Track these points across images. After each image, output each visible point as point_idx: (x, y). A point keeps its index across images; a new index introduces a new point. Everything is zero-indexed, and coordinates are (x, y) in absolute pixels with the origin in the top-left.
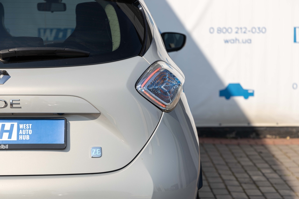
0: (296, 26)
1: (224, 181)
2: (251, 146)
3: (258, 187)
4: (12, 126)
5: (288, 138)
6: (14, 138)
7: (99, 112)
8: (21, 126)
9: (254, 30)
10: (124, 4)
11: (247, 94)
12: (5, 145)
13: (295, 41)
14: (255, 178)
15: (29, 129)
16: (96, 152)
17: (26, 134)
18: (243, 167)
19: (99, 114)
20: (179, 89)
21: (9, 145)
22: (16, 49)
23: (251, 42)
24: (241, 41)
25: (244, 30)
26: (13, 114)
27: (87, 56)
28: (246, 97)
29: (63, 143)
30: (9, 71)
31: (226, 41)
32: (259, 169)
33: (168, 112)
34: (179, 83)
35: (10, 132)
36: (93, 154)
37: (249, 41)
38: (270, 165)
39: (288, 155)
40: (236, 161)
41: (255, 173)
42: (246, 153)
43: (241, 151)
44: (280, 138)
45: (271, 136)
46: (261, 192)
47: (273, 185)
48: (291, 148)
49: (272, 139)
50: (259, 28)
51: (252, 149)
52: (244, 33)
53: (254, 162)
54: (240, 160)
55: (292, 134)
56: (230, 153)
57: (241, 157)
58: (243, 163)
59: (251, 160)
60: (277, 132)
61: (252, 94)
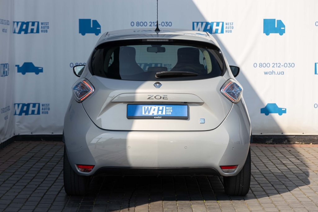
0: (316, 62)
1: (263, 163)
2: (284, 147)
3: (286, 166)
4: (163, 108)
5: (311, 144)
6: (164, 113)
7: (203, 102)
8: (167, 108)
9: (286, 65)
10: (212, 50)
11: (281, 112)
12: (160, 116)
13: (316, 73)
14: (284, 162)
15: (171, 109)
16: (202, 121)
17: (169, 112)
18: (276, 157)
19: (204, 103)
20: (241, 93)
21: (162, 117)
22: (164, 72)
23: (283, 74)
24: (276, 73)
25: (278, 65)
26: (162, 102)
27: (196, 76)
28: (280, 114)
29: (187, 116)
30: (160, 82)
31: (266, 73)
32: (287, 158)
33: (235, 103)
34: (241, 90)
35: (162, 110)
36: (201, 122)
37: (282, 73)
38: (295, 157)
39: (309, 152)
40: (272, 155)
41: (285, 160)
42: (279, 151)
43: (276, 150)
44: (305, 144)
45: (298, 143)
46: (288, 168)
47: (295, 165)
48: (312, 149)
49: (299, 145)
50: (290, 63)
51: (284, 149)
52: (279, 67)
53: (285, 155)
54: (275, 154)
55: (314, 141)
56: (268, 151)
57: (276, 153)
58: (276, 156)
59: (282, 154)
60: (303, 140)
61: (285, 112)
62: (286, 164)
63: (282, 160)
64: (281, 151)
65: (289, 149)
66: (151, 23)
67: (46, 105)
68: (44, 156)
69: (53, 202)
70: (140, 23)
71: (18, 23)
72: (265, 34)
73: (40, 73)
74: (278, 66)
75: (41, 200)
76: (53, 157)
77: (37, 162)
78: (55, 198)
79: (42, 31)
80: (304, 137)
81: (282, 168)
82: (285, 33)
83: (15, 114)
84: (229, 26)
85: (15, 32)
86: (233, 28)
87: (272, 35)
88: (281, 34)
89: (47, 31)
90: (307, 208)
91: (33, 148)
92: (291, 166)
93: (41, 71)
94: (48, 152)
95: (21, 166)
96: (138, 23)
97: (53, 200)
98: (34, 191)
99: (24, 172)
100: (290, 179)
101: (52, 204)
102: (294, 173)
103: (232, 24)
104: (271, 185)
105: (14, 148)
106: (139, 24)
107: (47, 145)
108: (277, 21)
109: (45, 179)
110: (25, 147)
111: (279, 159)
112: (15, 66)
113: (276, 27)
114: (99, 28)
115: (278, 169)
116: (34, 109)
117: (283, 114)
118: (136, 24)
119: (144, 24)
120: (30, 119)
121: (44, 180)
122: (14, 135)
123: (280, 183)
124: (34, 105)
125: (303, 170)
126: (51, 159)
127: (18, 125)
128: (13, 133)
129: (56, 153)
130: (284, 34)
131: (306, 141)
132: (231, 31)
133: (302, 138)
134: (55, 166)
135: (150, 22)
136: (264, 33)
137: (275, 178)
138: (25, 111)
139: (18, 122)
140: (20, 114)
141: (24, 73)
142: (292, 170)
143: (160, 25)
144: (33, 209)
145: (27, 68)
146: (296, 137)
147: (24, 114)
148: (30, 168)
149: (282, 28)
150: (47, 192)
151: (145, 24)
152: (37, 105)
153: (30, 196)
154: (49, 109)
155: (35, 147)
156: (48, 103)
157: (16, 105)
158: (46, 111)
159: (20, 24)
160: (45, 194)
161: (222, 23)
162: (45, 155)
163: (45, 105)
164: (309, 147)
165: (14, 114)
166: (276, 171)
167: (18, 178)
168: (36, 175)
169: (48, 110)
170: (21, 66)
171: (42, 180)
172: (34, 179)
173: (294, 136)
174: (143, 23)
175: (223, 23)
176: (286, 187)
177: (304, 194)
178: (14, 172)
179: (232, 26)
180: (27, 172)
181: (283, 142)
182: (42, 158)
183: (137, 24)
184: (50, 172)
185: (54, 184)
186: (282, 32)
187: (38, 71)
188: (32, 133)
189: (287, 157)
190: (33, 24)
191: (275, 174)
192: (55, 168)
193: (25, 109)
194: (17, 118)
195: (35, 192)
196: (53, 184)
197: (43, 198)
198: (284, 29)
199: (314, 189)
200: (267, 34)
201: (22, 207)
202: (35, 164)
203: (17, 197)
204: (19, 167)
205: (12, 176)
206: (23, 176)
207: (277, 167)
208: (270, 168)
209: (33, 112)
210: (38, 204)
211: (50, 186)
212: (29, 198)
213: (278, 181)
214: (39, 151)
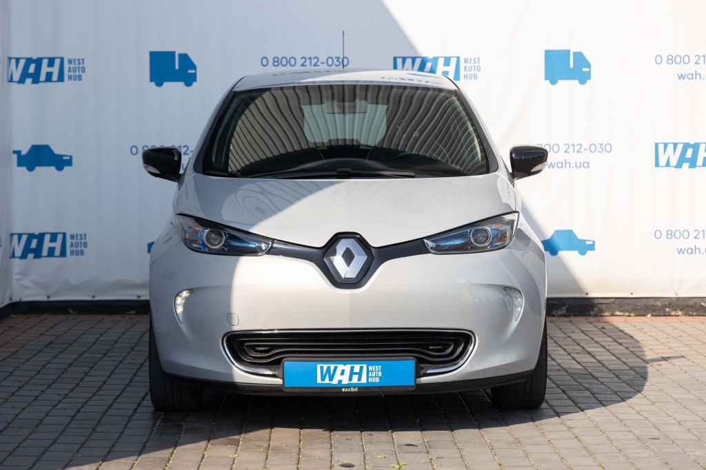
5: (649, 315)
9: (593, 148)
11: (584, 247)
13: (657, 164)
18: (574, 340)
23: (588, 167)
24: (573, 164)
25: (577, 148)
28: (583, 253)
31: (551, 166)
37: (586, 165)
38: (614, 339)
39: (643, 330)
40: (565, 336)
41: (591, 345)
42: (580, 329)
43: (574, 327)
44: (636, 316)
45: (622, 314)
46: (597, 360)
47: (613, 355)
48: (650, 325)
49: (623, 317)
50: (602, 144)
51: (590, 325)
52: (578, 152)
53: (592, 336)
54: (570, 334)
55: (654, 310)
56: (557, 329)
57: (573, 332)
58: (574, 338)
59: (587, 335)
60: (631, 307)
61: (592, 247)
62: (594, 354)
63: (585, 346)
64: (584, 329)
65: (600, 325)
66: (304, 60)
67: (79, 236)
68: (75, 341)
69: (97, 426)
70: (280, 58)
71: (18, 60)
72: (548, 81)
73: (66, 168)
74: (576, 150)
75: (70, 422)
76: (94, 343)
77: (60, 353)
78: (101, 419)
79: (70, 78)
80: (634, 300)
81: (584, 360)
82: (590, 79)
83: (13, 256)
84: (470, 65)
85: (11, 81)
86: (479, 69)
87: (562, 83)
88: (583, 82)
89: (80, 78)
90: (635, 432)
91: (51, 328)
92: (605, 357)
93: (69, 163)
94: (83, 334)
95: (25, 360)
96: (276, 60)
97: (96, 422)
98: (55, 406)
99: (33, 370)
100: (602, 380)
101: (94, 429)
102: (611, 368)
103: (477, 60)
104: (561, 391)
105: (10, 327)
106: (279, 61)
107: (82, 320)
108: (574, 53)
109: (78, 384)
110: (34, 326)
111: (578, 344)
112: (12, 152)
113: (572, 66)
114: (193, 71)
115: (577, 362)
116: (52, 245)
117: (589, 252)
118: (272, 61)
119: (289, 61)
120: (45, 266)
121: (76, 387)
122: (10, 302)
123: (581, 386)
124: (54, 237)
125: (629, 364)
126: (90, 347)
127: (18, 280)
128: (7, 296)
129: (101, 335)
130: (588, 81)
131: (637, 309)
132: (475, 77)
133: (629, 304)
134: (101, 359)
135: (302, 58)
136: (546, 79)
137: (569, 378)
138: (33, 249)
139: (18, 274)
140: (24, 256)
141: (31, 169)
142: (605, 363)
143: (323, 63)
144: (55, 438)
145: (39, 157)
146: (617, 301)
147: (31, 256)
148: (46, 364)
149: (584, 70)
150: (82, 407)
151: (292, 62)
152: (60, 237)
153: (47, 415)
154: (85, 245)
155: (56, 325)
156: (83, 233)
157: (15, 237)
158: (79, 248)
159: (22, 63)
160: (78, 411)
161: (456, 59)
162: (77, 339)
163: (77, 237)
164: (644, 322)
165: (11, 256)
166: (572, 366)
167: (20, 381)
168: (59, 377)
169: (83, 248)
170: (24, 152)
171: (72, 386)
172: (54, 384)
173: (613, 300)
174: (288, 59)
175: (458, 58)
176: (593, 394)
177: (631, 407)
178: (11, 370)
179: (477, 65)
180: (39, 371)
181: (589, 312)
182: (70, 345)
183: (275, 62)
184: (89, 372)
185: (98, 393)
186: (584, 78)
187: (61, 162)
188: (48, 297)
189: (597, 339)
190: (51, 62)
191: (570, 371)
192: (99, 363)
193: (34, 246)
194: (17, 264)
195: (57, 407)
196: (95, 394)
197: (75, 418)
198: (589, 72)
199: (653, 398)
200: (553, 82)
201: (30, 435)
202: (57, 355)
203: (19, 417)
204: (23, 361)
205: (7, 379)
206: (32, 378)
207: (574, 359)
208: (559, 361)
209: (51, 252)
210: (64, 430)
211: (90, 396)
212: (44, 418)
213: (575, 383)
214: (65, 332)
